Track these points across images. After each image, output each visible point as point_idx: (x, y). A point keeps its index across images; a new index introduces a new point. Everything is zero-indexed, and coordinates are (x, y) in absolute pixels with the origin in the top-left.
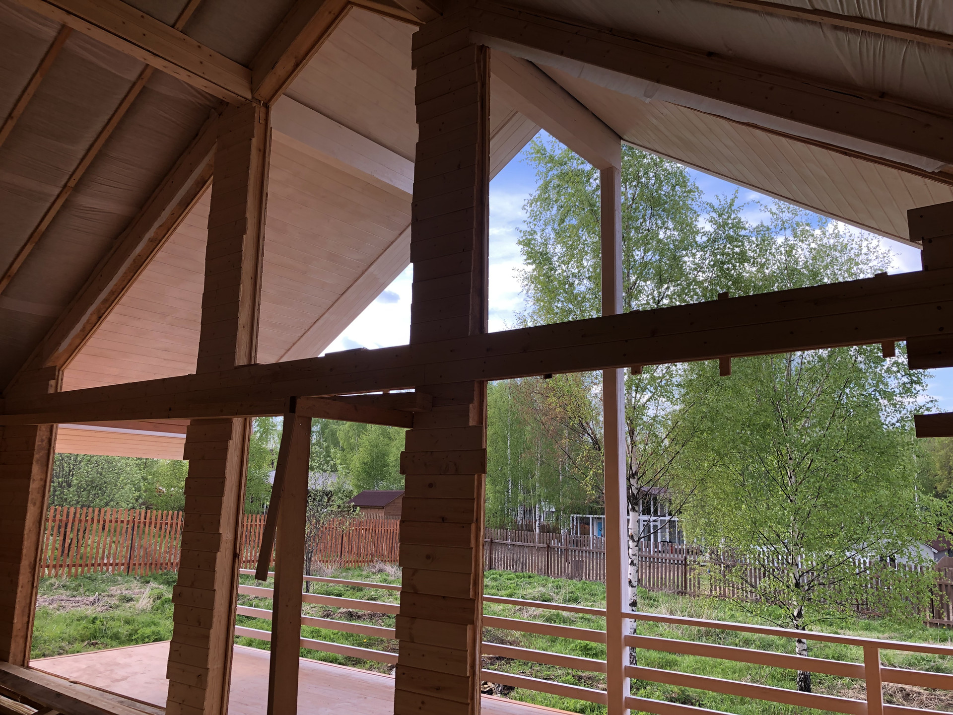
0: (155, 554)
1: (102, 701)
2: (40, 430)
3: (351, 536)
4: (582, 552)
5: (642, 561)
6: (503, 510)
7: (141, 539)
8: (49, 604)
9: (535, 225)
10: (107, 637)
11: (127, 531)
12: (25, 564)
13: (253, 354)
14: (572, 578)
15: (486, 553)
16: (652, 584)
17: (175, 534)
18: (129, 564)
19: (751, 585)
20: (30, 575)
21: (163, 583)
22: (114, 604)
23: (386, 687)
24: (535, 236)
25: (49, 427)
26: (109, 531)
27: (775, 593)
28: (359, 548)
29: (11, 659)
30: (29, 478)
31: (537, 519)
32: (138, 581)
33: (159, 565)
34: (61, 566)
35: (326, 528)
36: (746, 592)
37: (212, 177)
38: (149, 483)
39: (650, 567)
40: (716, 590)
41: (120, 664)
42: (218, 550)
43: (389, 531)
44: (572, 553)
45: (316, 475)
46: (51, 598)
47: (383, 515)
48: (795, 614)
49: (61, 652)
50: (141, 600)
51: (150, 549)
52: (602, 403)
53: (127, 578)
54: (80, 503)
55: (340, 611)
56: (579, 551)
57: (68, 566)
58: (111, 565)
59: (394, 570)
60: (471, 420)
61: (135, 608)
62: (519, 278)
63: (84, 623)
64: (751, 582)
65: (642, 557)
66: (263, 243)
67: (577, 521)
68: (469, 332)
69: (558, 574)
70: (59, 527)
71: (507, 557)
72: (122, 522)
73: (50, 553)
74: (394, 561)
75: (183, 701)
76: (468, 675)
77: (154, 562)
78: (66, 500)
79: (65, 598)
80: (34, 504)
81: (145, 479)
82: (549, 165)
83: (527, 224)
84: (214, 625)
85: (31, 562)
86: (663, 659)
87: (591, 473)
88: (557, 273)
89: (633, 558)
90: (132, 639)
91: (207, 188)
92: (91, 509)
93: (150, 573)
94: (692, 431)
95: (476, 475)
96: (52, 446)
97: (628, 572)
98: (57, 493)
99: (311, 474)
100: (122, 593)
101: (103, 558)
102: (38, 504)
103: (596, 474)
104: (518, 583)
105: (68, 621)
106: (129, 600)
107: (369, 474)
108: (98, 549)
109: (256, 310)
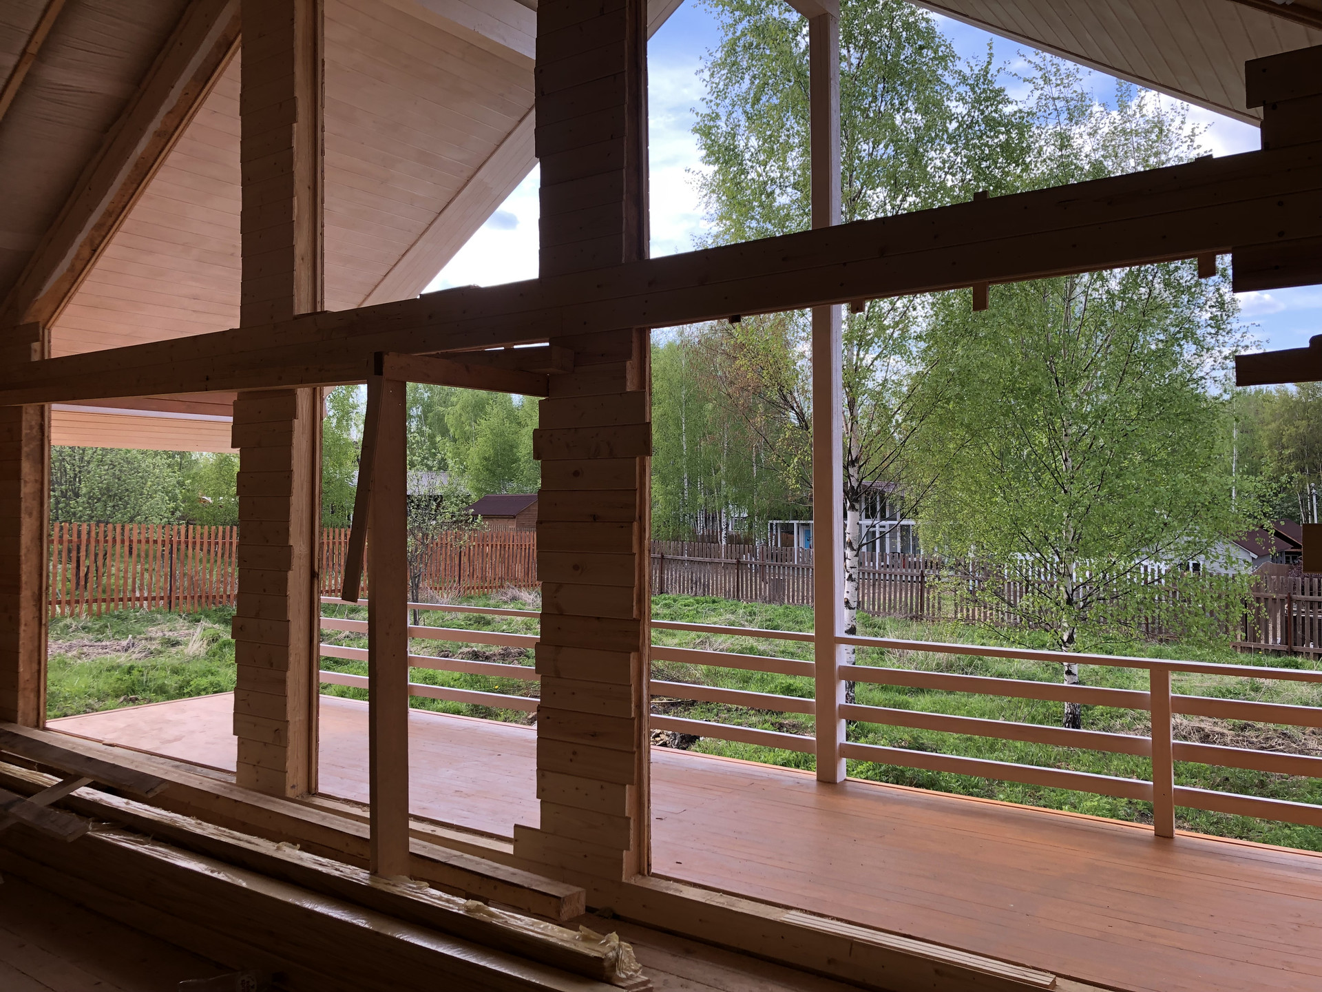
0: (204, 583)
1: (150, 766)
2: (26, 413)
3: (472, 554)
4: (784, 567)
5: (864, 579)
6: (676, 517)
7: (183, 565)
8: (67, 651)
9: (718, 105)
10: (150, 690)
11: (163, 555)
12: (26, 594)
13: (319, 299)
14: (770, 602)
15: (656, 573)
16: (876, 607)
17: (230, 557)
18: (170, 597)
19: (1010, 604)
20: (35, 609)
21: (218, 622)
22: (155, 649)
23: (526, 741)
24: (718, 123)
25: (38, 408)
26: (139, 556)
27: (1039, 612)
28: (483, 570)
29: (20, 719)
30: (19, 479)
31: (724, 527)
32: (185, 619)
33: (211, 598)
34: (77, 602)
35: (437, 544)
36: (1003, 614)
37: (240, 37)
38: (188, 490)
39: (874, 585)
40: (962, 611)
41: (170, 721)
42: (289, 568)
43: (524, 547)
44: (770, 571)
45: (419, 474)
46: (68, 644)
47: (515, 527)
48: (1065, 638)
49: (90, 709)
50: (190, 644)
51: (197, 578)
52: (810, 364)
53: (169, 616)
54: (94, 519)
55: (461, 651)
56: (779, 567)
57: (87, 601)
58: (146, 599)
59: (532, 597)
60: (628, 384)
61: (184, 654)
62: (694, 184)
63: (116, 674)
64: (1009, 599)
65: (863, 573)
66: (323, 135)
67: (777, 529)
68: (623, 258)
69: (751, 597)
70: (69, 551)
71: (684, 577)
72: (155, 542)
73: (60, 586)
74: (532, 585)
75: (259, 763)
76: (633, 715)
77: (204, 595)
78: (74, 514)
79: (87, 643)
80: (30, 515)
81: (181, 484)
82: (737, 13)
83: (707, 103)
84: (291, 666)
85: (34, 593)
86: (890, 700)
87: (796, 460)
88: (749, 177)
89: (852, 571)
90: (182, 692)
91: (234, 54)
92: (110, 526)
93: (199, 610)
94: (934, 400)
95: (637, 459)
96: (46, 435)
97: (844, 590)
98: (61, 505)
99: (410, 473)
100: (164, 635)
101: (134, 591)
102: (35, 514)
103: (802, 463)
104: (699, 610)
105: (95, 672)
106: (175, 644)
107: (492, 472)
108: (125, 578)
109: (319, 234)
